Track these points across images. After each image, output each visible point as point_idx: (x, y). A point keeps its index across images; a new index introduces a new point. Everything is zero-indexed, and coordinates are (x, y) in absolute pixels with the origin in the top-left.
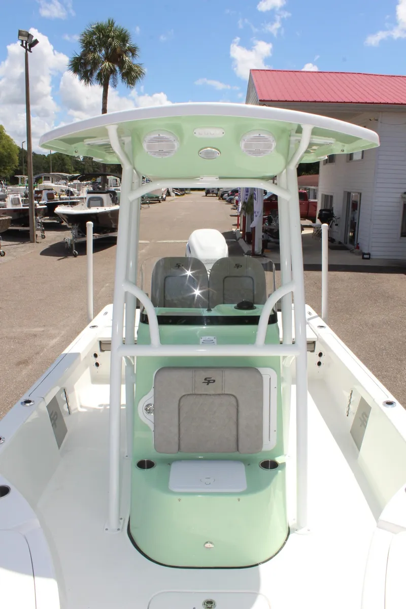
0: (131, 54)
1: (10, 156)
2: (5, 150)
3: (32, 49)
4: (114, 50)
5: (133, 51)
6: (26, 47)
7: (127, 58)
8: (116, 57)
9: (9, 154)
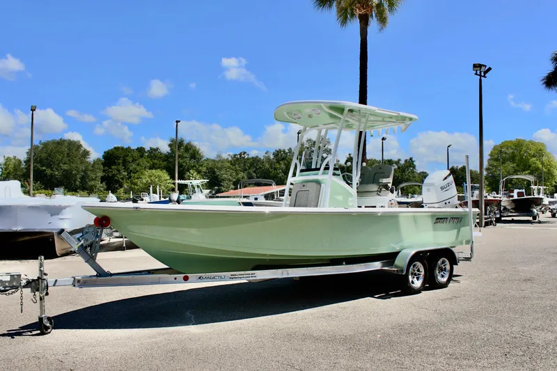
9: (549, 170)
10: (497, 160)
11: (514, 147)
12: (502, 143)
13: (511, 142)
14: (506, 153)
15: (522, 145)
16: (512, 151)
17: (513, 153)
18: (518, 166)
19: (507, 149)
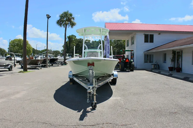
0: (73, 19)
1: (30, 50)
2: (28, 48)
3: (49, 18)
4: (69, 18)
5: (73, 18)
6: (48, 18)
7: (72, 20)
8: (69, 20)
9: (29, 50)
10: (12, 45)
11: (18, 41)
12: (14, 40)
13: (17, 39)
14: (15, 43)
15: (21, 41)
16: (17, 42)
17: (18, 43)
18: (20, 48)
19: (16, 42)
